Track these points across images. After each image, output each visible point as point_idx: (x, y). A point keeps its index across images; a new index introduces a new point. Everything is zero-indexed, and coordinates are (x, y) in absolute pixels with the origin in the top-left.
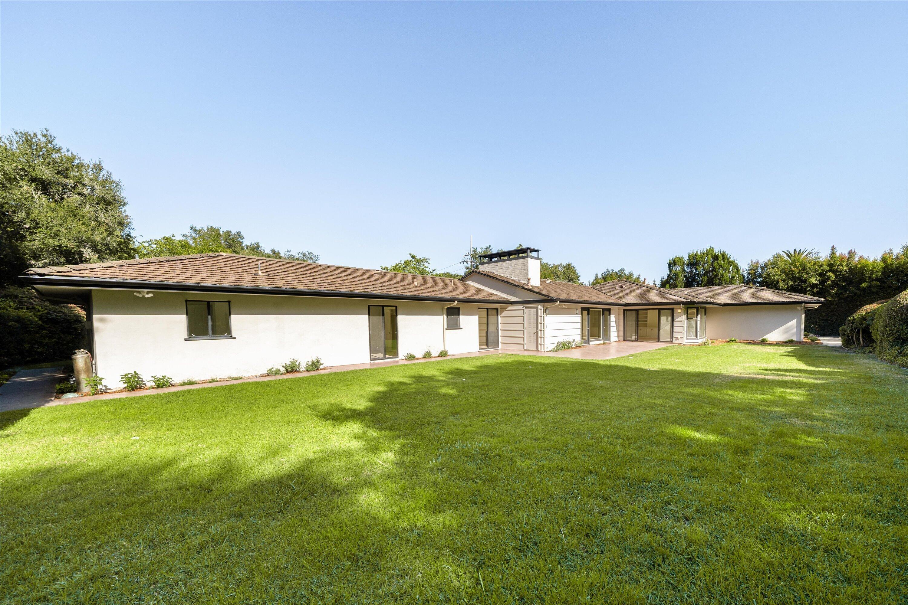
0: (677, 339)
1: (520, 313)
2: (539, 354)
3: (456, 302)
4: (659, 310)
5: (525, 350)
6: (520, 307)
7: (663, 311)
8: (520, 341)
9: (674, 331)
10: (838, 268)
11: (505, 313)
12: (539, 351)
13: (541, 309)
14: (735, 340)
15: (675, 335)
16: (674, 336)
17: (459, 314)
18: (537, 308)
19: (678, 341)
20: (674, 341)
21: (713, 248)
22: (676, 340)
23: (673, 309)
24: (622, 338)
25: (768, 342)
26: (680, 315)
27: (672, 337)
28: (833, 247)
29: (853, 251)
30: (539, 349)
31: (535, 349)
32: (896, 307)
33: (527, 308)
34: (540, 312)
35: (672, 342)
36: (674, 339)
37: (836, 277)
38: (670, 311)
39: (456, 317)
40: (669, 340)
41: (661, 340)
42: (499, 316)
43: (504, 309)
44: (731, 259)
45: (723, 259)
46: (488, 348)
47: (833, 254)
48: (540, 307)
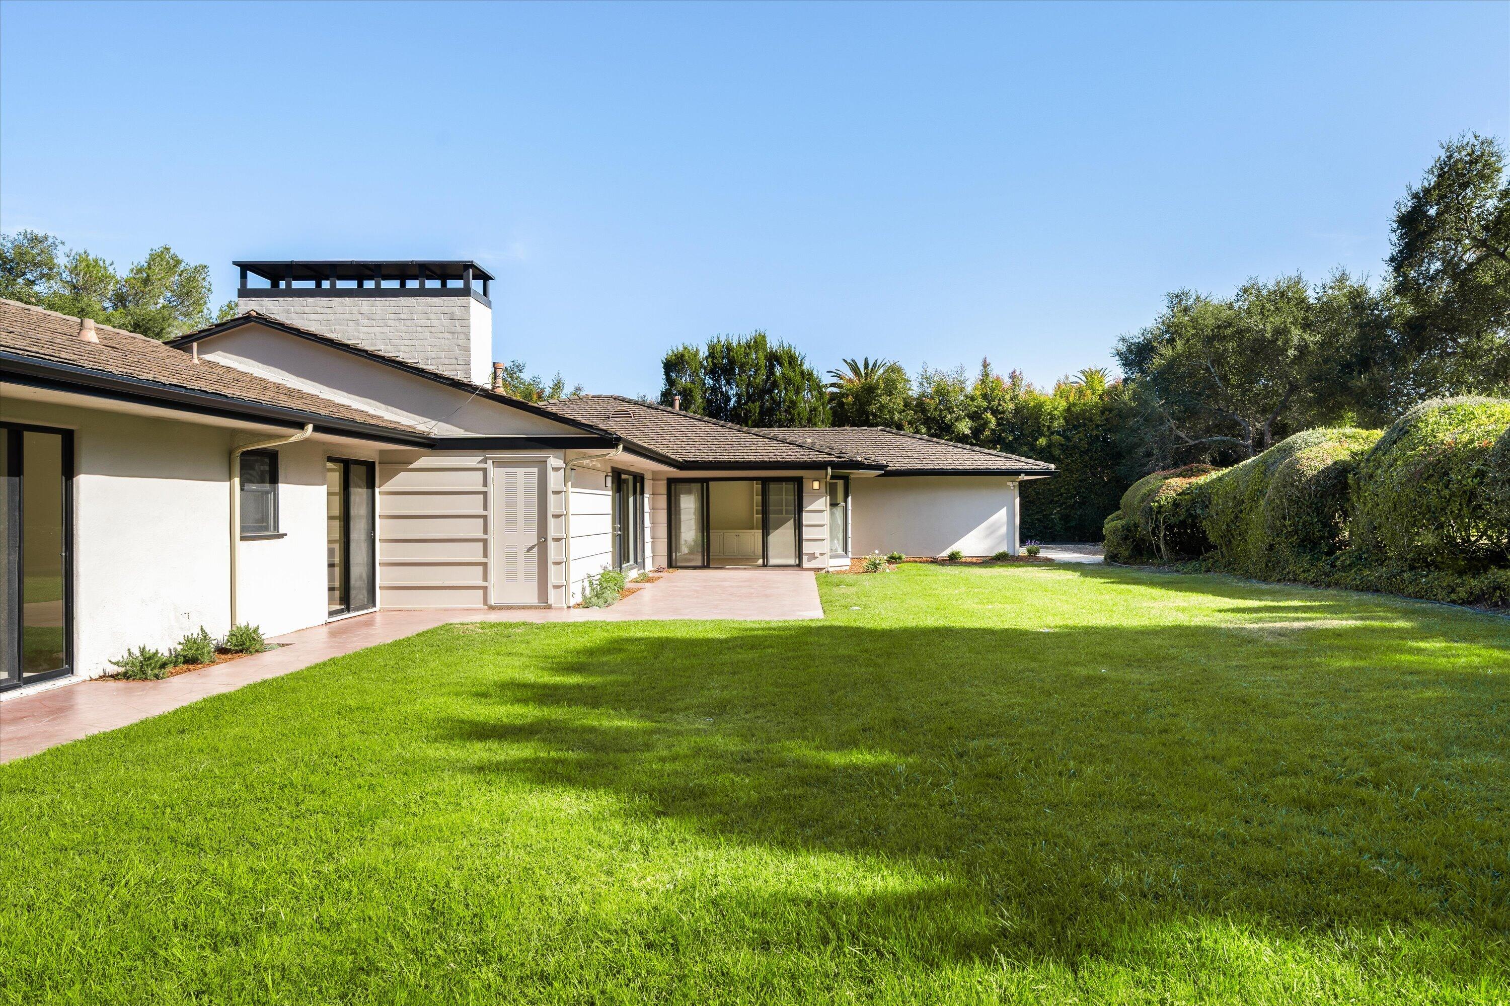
0: (813, 557)
1: (473, 481)
2: (552, 617)
3: (310, 427)
4: (765, 481)
5: (491, 608)
6: (472, 460)
7: (772, 486)
8: (473, 576)
9: (805, 536)
10: (999, 405)
11: (403, 480)
12: (549, 607)
13: (556, 469)
14: (900, 558)
15: (807, 548)
16: (805, 551)
17: (274, 480)
18: (542, 465)
19: (814, 564)
20: (806, 564)
21: (764, 337)
22: (809, 560)
23: (799, 481)
24: (663, 562)
25: (964, 560)
26: (817, 495)
27: (800, 554)
28: (985, 362)
29: (1017, 373)
30: (551, 600)
31: (533, 599)
32: (1300, 481)
33: (498, 463)
34: (555, 480)
35: (799, 565)
36: (805, 558)
37: (998, 424)
38: (791, 486)
39: (267, 487)
40: (792, 561)
41: (772, 561)
42: (377, 490)
43: (400, 464)
44: (806, 367)
45: (790, 363)
46: (348, 609)
47: (986, 375)
48: (554, 460)
